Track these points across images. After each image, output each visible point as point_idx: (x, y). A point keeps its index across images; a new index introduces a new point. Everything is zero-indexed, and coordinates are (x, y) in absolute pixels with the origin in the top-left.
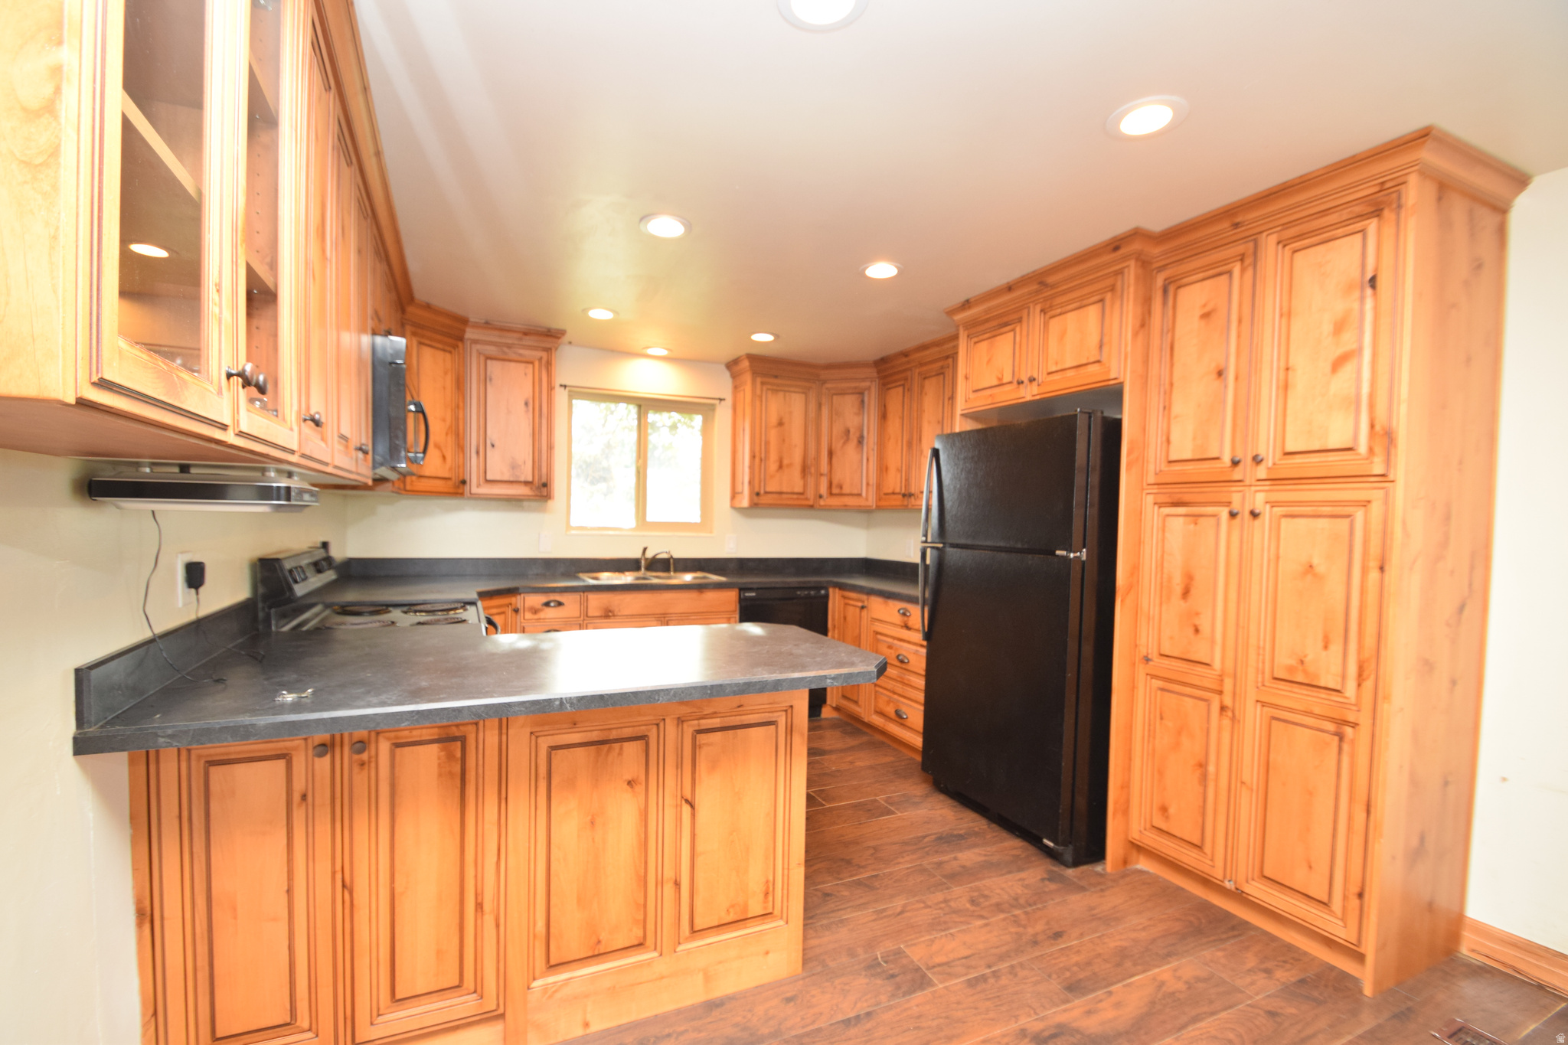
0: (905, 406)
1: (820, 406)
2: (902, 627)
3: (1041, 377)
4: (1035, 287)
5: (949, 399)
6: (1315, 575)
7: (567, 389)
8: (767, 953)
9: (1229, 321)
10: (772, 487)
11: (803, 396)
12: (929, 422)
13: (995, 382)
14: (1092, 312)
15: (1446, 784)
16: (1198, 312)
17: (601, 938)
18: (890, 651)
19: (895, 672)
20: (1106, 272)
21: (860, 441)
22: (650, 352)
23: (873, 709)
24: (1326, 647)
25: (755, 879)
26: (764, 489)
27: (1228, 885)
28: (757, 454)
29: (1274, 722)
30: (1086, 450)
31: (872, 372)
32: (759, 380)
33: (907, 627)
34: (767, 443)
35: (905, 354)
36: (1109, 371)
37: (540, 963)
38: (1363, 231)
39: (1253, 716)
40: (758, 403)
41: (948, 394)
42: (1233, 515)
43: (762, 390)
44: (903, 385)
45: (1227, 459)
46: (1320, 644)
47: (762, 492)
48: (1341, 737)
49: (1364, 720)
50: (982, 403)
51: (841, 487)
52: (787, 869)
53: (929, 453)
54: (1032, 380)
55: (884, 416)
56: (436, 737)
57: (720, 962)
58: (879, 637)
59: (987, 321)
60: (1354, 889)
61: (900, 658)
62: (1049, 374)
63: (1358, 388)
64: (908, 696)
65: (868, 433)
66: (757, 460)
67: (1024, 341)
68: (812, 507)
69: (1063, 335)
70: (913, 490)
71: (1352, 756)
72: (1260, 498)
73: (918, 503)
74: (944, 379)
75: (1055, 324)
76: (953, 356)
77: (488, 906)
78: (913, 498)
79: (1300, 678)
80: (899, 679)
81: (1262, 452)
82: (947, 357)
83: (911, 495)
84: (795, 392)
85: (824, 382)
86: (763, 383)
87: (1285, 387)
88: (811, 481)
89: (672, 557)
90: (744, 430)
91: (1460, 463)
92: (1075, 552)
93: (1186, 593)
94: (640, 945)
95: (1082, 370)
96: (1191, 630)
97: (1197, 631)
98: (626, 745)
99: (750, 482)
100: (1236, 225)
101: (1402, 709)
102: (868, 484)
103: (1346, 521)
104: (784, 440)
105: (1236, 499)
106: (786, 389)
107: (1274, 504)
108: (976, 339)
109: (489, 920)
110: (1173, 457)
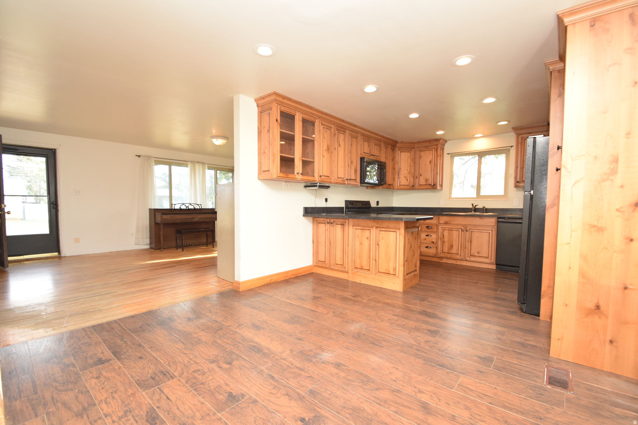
7: (450, 154)
8: (394, 283)
17: (363, 266)
25: (392, 265)
37: (353, 266)
56: (341, 224)
57: (384, 281)
89: (484, 207)
94: (369, 270)
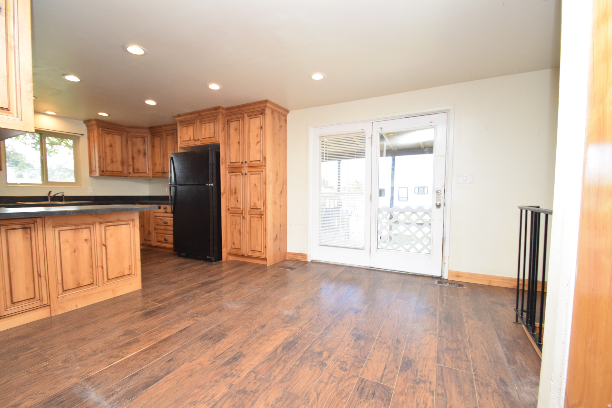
0: (161, 144)
1: (127, 141)
2: (165, 213)
3: (201, 139)
4: (198, 115)
5: (176, 143)
6: (256, 186)
8: (131, 284)
9: (240, 132)
10: (109, 169)
11: (120, 137)
12: (170, 149)
13: (189, 139)
14: (212, 124)
15: (281, 226)
16: (234, 128)
17: (80, 282)
18: (161, 221)
19: (163, 227)
20: (214, 115)
21: (145, 154)
22: (47, 112)
23: (156, 241)
24: (258, 200)
25: (126, 265)
26: (106, 169)
27: (246, 255)
28: (102, 156)
29: (251, 218)
30: (212, 159)
31: (148, 131)
32: (100, 129)
33: (166, 213)
34: (106, 153)
35: (160, 127)
36: (216, 140)
37: (60, 291)
38: (260, 117)
39: (248, 217)
40: (100, 138)
41: (175, 141)
42: (242, 174)
43: (102, 133)
44: (160, 137)
45: (241, 162)
46: (257, 200)
47: (105, 170)
48: (261, 217)
49: (264, 213)
50: (185, 145)
51: (138, 170)
52: (135, 262)
53: (170, 159)
54: (198, 140)
55: (153, 146)
56: (21, 227)
57: (117, 287)
58: (157, 217)
59: (185, 121)
60: (265, 247)
61: (165, 222)
62: (203, 139)
63: (260, 148)
64: (168, 233)
65: (148, 151)
66: (102, 159)
67: (196, 129)
68: (126, 177)
69: (205, 129)
70: (166, 171)
71: (263, 221)
72: (247, 171)
73: (167, 175)
74: (174, 136)
75: (203, 126)
76: (176, 130)
77: (42, 275)
78: (166, 174)
79: (255, 208)
80: (165, 229)
81: (247, 161)
82: (174, 130)
83: (165, 173)
84: (116, 135)
85: (128, 132)
86: (102, 130)
87: (250, 147)
88: (125, 167)
89: (63, 195)
90: (94, 147)
91: (279, 164)
92: (211, 184)
93: (235, 193)
94: (92, 284)
95: (211, 139)
96: (237, 201)
97: (238, 201)
98: (84, 230)
99: (99, 167)
100: (240, 110)
101: (270, 211)
102: (149, 169)
103: (260, 175)
104: (113, 152)
105: (243, 171)
106: (113, 133)
107: (249, 172)
108: (183, 126)
109: (43, 279)
110: (231, 162)
